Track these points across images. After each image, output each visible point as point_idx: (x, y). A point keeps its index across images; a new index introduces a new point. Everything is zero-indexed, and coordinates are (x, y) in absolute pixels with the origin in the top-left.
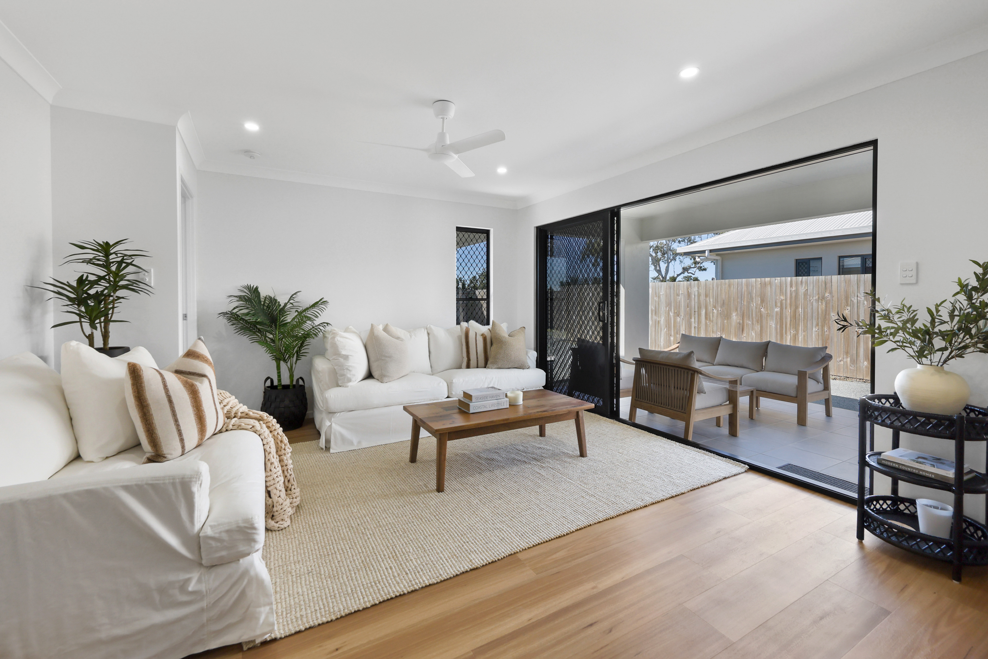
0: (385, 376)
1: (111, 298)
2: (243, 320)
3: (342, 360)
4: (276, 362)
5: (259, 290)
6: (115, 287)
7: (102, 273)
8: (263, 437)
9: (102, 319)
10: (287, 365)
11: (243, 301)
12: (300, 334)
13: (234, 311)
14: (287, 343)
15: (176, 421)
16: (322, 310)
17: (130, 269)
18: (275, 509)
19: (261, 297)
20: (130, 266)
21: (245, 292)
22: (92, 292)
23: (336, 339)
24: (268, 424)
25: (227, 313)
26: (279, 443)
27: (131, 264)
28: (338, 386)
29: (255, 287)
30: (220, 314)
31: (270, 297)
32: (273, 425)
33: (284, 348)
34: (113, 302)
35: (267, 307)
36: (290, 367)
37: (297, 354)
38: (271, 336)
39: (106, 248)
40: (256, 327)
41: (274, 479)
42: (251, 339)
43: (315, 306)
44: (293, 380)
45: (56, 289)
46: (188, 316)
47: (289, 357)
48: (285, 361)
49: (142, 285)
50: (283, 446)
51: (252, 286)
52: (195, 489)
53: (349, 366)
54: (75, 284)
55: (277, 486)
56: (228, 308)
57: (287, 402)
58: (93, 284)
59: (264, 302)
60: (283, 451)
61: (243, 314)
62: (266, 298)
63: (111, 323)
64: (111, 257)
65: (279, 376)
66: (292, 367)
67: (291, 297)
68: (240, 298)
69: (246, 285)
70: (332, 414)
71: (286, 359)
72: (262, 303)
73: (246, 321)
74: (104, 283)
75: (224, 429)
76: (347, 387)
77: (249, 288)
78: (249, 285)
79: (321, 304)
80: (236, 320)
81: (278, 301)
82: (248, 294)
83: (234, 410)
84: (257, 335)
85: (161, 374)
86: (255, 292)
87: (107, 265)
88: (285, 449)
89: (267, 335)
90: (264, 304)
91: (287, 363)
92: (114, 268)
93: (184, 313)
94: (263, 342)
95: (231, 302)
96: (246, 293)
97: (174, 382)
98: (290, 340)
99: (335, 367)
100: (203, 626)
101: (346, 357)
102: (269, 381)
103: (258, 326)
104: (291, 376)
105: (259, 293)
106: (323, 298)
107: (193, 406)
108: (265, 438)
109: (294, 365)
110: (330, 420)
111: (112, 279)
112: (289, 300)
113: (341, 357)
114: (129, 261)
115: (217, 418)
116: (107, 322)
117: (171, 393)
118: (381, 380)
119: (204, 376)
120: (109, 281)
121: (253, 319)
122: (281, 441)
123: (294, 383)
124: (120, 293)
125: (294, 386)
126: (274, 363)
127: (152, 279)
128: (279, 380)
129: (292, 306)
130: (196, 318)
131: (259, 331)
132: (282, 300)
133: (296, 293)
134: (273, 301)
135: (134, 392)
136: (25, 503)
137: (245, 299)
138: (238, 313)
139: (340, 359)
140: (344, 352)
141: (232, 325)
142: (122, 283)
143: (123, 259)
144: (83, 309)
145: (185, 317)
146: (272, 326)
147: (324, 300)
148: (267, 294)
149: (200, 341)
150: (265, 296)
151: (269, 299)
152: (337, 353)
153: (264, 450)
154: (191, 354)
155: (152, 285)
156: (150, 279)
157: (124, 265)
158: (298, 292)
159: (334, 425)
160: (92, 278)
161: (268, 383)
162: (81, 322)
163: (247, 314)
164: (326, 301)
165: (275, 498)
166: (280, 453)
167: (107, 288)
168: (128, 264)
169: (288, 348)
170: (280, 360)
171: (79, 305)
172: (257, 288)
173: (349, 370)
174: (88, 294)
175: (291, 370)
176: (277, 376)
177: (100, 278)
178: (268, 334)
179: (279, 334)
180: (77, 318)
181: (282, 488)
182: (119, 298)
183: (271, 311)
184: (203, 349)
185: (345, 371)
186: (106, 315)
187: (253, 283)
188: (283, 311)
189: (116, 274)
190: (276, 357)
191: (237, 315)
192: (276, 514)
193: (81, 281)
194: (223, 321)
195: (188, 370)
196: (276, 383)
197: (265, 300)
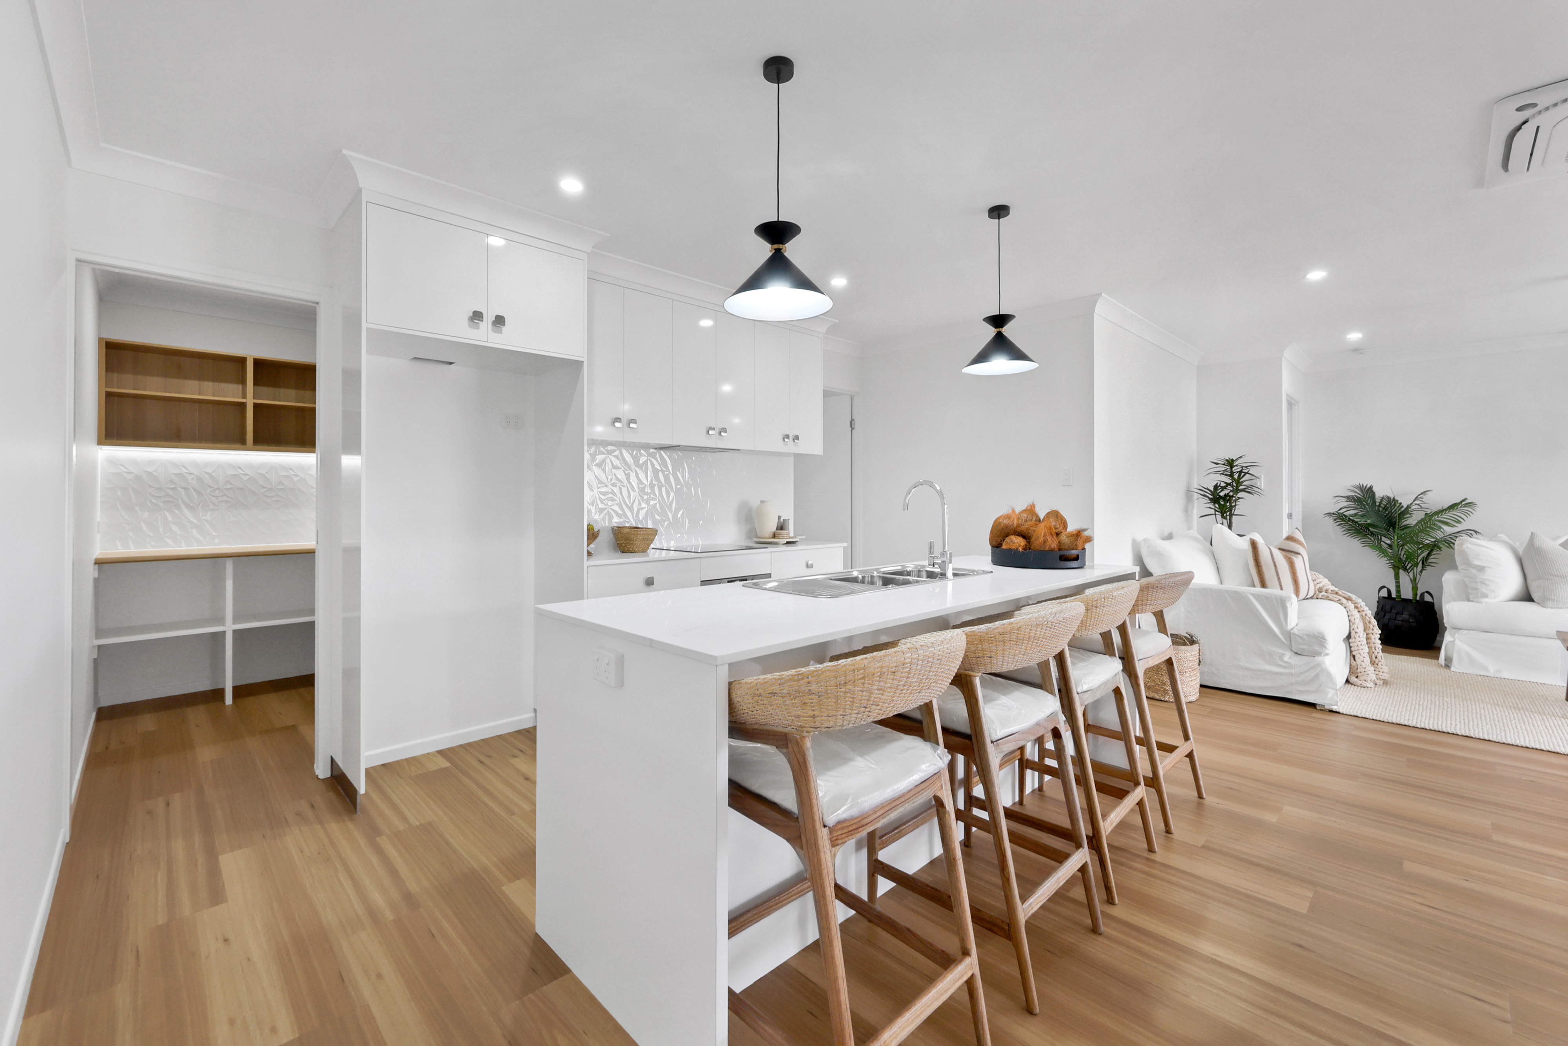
0: (1549, 599)
1: (1234, 498)
2: (1353, 521)
3: (1474, 571)
4: (1394, 570)
5: (1373, 489)
6: (1237, 491)
7: (1229, 481)
8: (1348, 610)
9: (1228, 513)
10: (1409, 576)
11: (1352, 502)
12: (1428, 542)
13: (1341, 511)
14: (1409, 550)
15: (1279, 579)
16: (1467, 514)
17: (1247, 477)
18: (1359, 670)
19: (1377, 496)
20: (1247, 475)
21: (1356, 492)
22: (1222, 494)
23: (1465, 546)
24: (1356, 605)
25: (1334, 514)
26: (1368, 623)
27: (1247, 473)
28: (1469, 600)
29: (1368, 486)
30: (1326, 514)
31: (1389, 498)
32: (1361, 606)
33: (1405, 556)
34: (1235, 501)
35: (1384, 508)
36: (1412, 579)
37: (1423, 563)
38: (1389, 542)
39: (1231, 463)
40: (1369, 530)
41: (1358, 646)
42: (1363, 543)
43: (1453, 509)
44: (1416, 594)
45: (1202, 493)
46: (1293, 515)
47: (1412, 568)
48: (1405, 569)
49: (1256, 489)
50: (1371, 627)
51: (1365, 485)
52: (1288, 605)
53: (1485, 579)
54: (1212, 489)
55: (1362, 652)
56: (1334, 509)
57: (1405, 616)
58: (1223, 488)
59: (1380, 503)
60: (1371, 631)
61: (1351, 515)
62: (1383, 498)
63: (1234, 516)
64: (1234, 469)
65: (1398, 587)
66: (1415, 579)
67: (1416, 497)
68: (1349, 498)
69: (1358, 484)
70: (1456, 630)
71: (1408, 568)
72: (1378, 504)
73: (1356, 522)
74: (1230, 488)
75: (1315, 597)
76: (1481, 603)
77: (1361, 488)
78: (1361, 484)
79: (1464, 507)
80: (1343, 520)
81: (1399, 502)
82: (1359, 494)
83: (1326, 588)
84: (1369, 538)
85: (1270, 549)
86: (1369, 492)
87: (1231, 475)
88: (1373, 630)
89: (1382, 540)
90: (1380, 505)
91: (1409, 573)
92: (1236, 476)
93: (1290, 512)
94: (1378, 547)
95: (1337, 502)
96: (1358, 494)
97: (1279, 556)
98: (1415, 547)
99: (1465, 579)
100: (1292, 684)
101: (1481, 569)
102: (1385, 590)
103: (1371, 529)
104: (1415, 588)
105: (1374, 494)
106: (1466, 499)
107: (1291, 572)
108: (1350, 611)
109: (1418, 576)
110: (1453, 636)
111: (1235, 484)
112: (1414, 501)
113: (1474, 568)
114: (1246, 471)
115: (1309, 585)
116: (1231, 515)
117: (1276, 561)
118: (1542, 604)
119: (1299, 554)
120: (1233, 486)
121: (1362, 521)
122: (1370, 622)
123: (1418, 598)
124: (1240, 495)
125: (1417, 601)
126: (1392, 572)
127: (1262, 483)
128: (1398, 591)
129: (1419, 507)
130: (1301, 517)
131: (1372, 534)
132: (1405, 502)
133: (1425, 492)
134: (1392, 502)
135: (1253, 556)
136: (1211, 589)
137: (1354, 499)
138: (1344, 513)
139: (1472, 569)
140: (1476, 562)
141: (1339, 525)
142: (1241, 488)
143: (1242, 470)
144: (1217, 506)
145: (1290, 516)
146: (1389, 529)
147: (1467, 501)
148: (1385, 494)
149: (1297, 530)
150: (1382, 496)
151: (1387, 499)
152: (1468, 563)
153: (1350, 620)
154: (1290, 538)
155: (1262, 488)
156: (1261, 482)
157: (1243, 474)
158: (1428, 491)
159: (1457, 642)
160: (1223, 484)
161: (1384, 593)
162: (1215, 514)
163: (1356, 515)
164: (1472, 503)
165: (1358, 660)
166: (1367, 632)
167: (1231, 491)
168: (1246, 473)
169: (1410, 556)
170: (1399, 568)
171: (1214, 503)
172: (1371, 488)
173: (1485, 584)
174: (1220, 496)
175: (1414, 581)
176: (1395, 586)
177: (1228, 484)
178: (1384, 539)
179: (1397, 539)
180: (1213, 512)
181: (1367, 660)
182: (1239, 498)
183: (1388, 514)
184: (1299, 536)
185: (1479, 584)
186: (1231, 511)
187: (1367, 483)
188: (1406, 512)
189: (1239, 483)
190: (1393, 565)
191: (1345, 515)
192: (1360, 674)
193: (1216, 487)
194: (1330, 521)
195: (1287, 549)
196: (1394, 595)
197: (1381, 501)
